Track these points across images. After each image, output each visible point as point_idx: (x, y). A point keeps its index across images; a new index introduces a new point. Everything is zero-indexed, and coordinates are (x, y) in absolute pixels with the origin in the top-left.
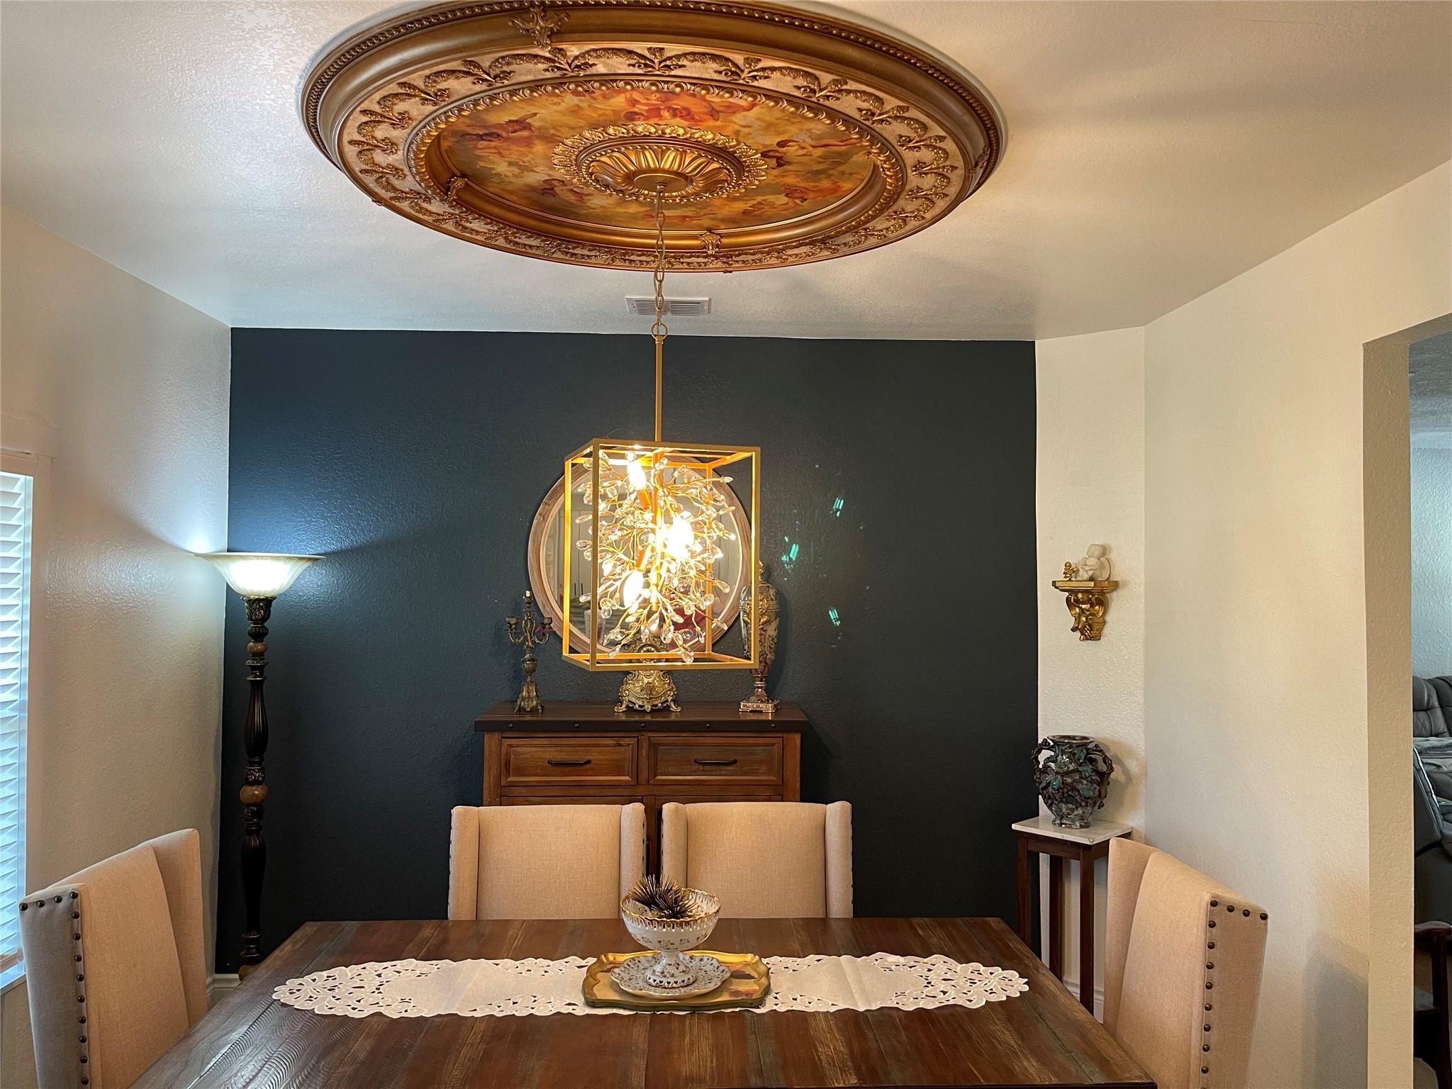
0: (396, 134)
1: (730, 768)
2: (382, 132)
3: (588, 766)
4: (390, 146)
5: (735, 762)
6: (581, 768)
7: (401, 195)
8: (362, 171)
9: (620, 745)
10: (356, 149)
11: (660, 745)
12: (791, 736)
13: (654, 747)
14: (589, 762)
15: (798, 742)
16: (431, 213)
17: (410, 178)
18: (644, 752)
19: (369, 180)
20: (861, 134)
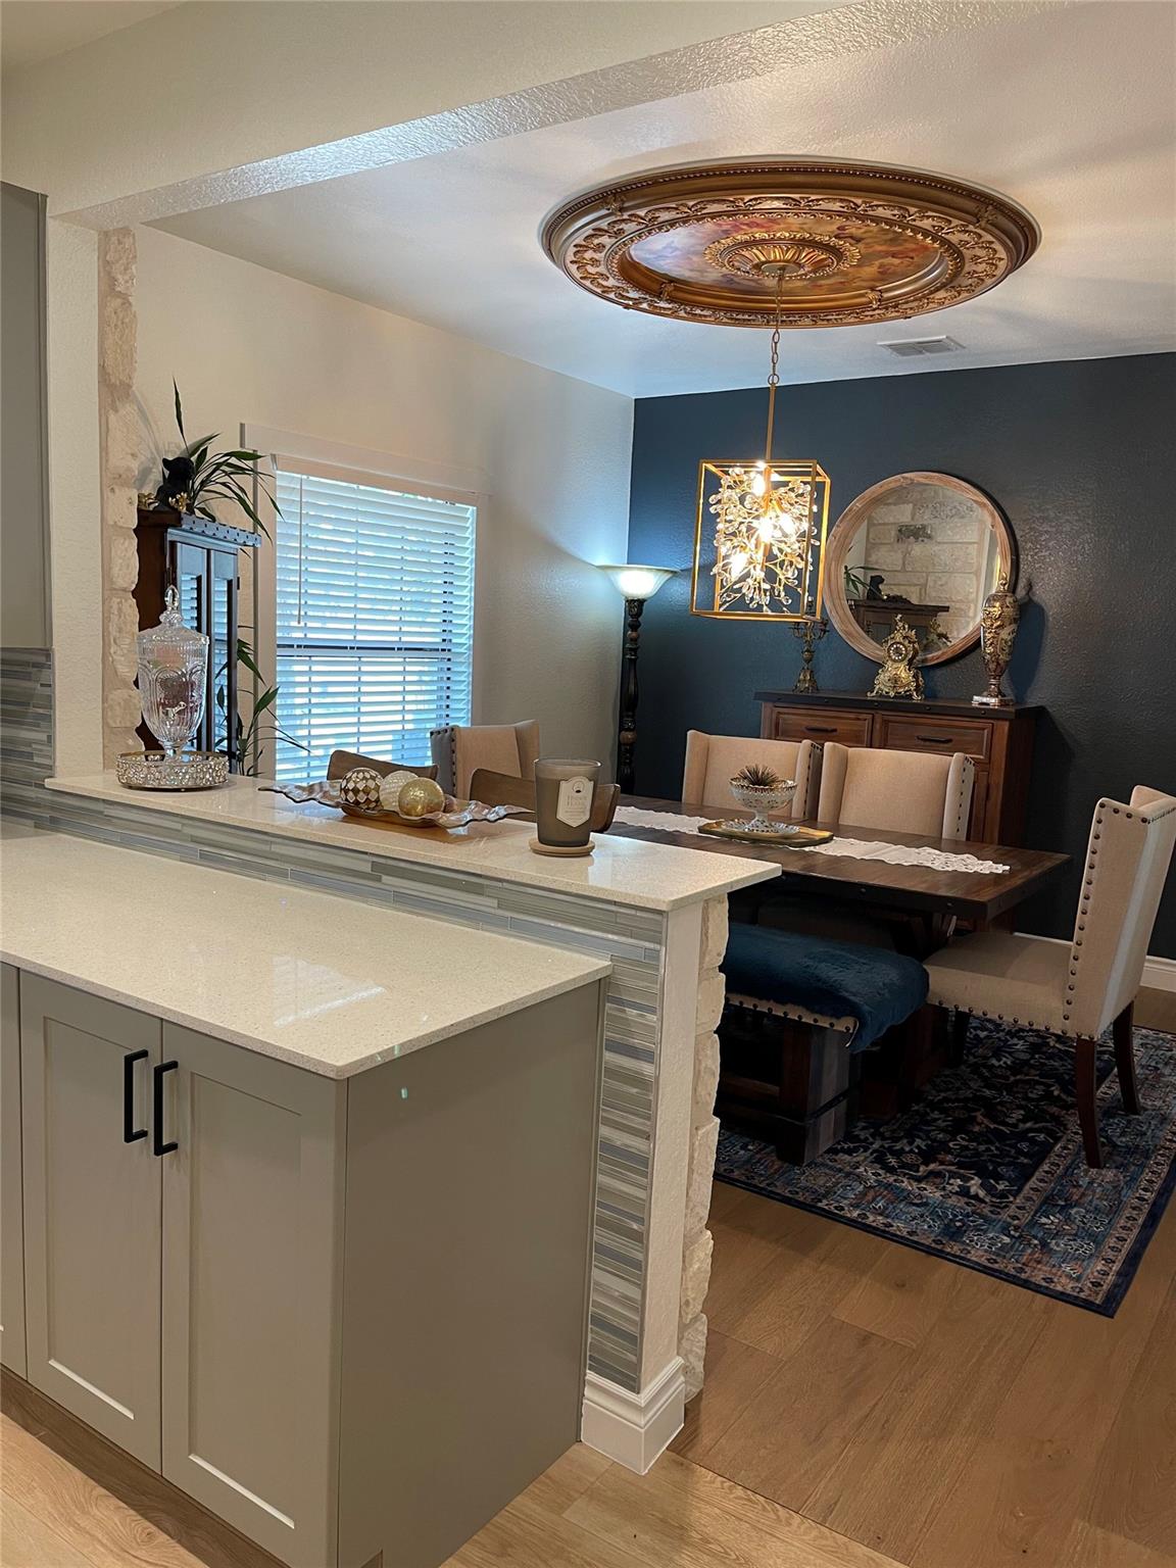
0: (597, 256)
1: (946, 745)
2: (589, 255)
3: (835, 733)
4: (595, 262)
5: (950, 741)
6: (830, 734)
7: (606, 290)
8: (581, 278)
9: (859, 719)
10: (575, 266)
11: (889, 721)
12: (1000, 723)
13: (886, 723)
14: (835, 730)
15: (1006, 728)
16: (630, 299)
17: (611, 278)
18: (878, 726)
19: (587, 283)
20: (934, 240)
